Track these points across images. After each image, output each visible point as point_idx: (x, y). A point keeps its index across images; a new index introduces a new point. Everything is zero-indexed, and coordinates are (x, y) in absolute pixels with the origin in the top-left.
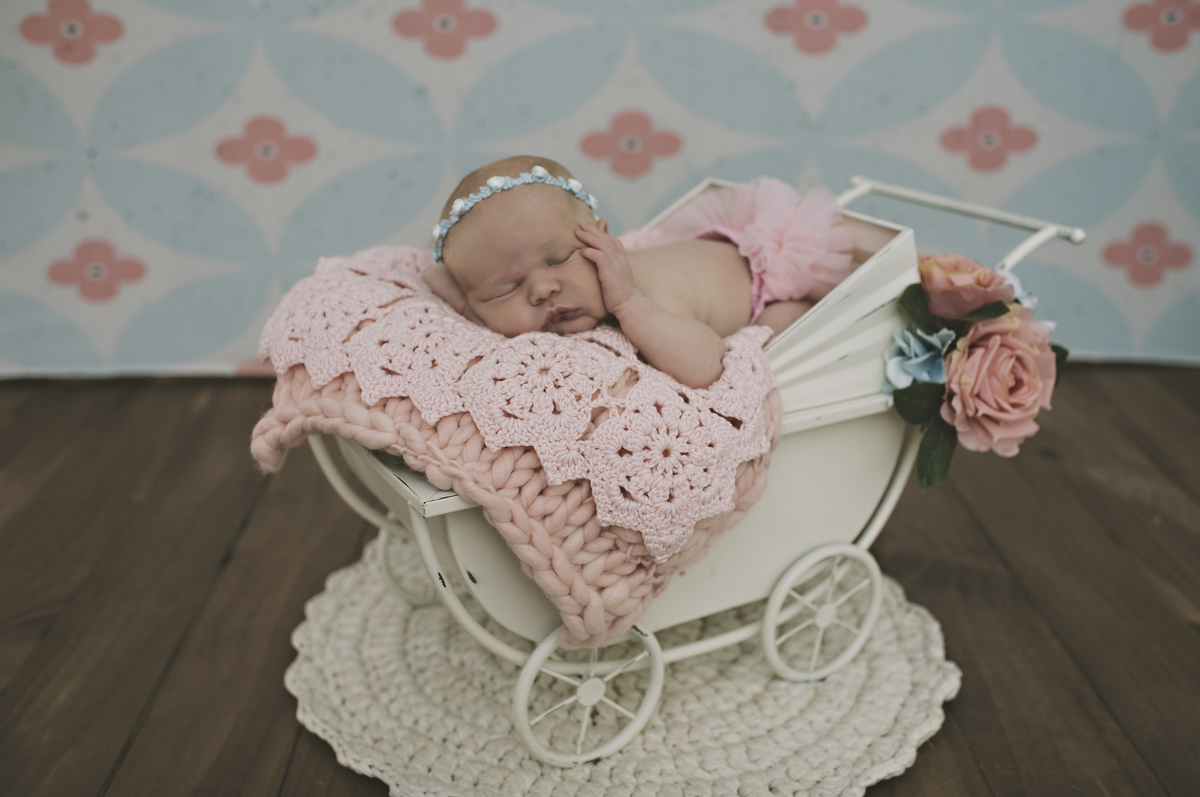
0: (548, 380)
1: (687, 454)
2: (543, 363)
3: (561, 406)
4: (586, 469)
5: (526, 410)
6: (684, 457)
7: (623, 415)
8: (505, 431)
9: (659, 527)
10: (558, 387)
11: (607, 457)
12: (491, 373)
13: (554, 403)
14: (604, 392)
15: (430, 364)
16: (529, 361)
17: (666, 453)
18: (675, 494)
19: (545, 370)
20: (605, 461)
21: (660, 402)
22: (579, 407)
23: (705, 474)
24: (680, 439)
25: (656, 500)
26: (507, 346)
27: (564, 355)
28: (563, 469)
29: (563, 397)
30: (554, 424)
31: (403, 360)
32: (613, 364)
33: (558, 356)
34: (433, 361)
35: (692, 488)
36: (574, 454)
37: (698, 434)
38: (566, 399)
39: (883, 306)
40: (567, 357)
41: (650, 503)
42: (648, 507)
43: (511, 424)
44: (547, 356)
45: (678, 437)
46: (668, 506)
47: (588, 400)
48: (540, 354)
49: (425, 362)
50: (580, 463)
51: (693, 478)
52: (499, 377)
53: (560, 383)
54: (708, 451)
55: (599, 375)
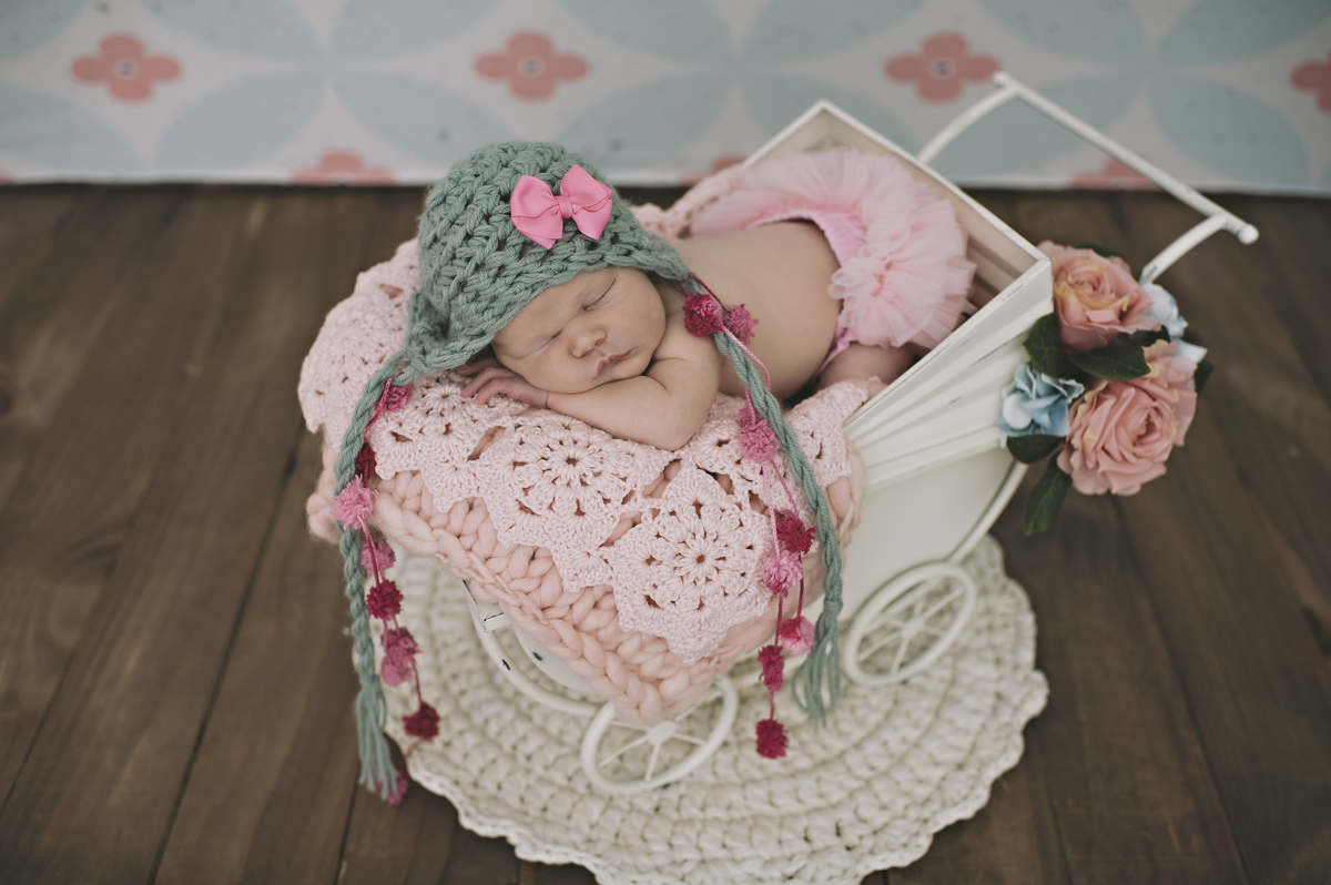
0: (572, 473)
1: (724, 558)
2: (572, 452)
3: (585, 507)
4: (608, 576)
5: (545, 506)
6: (720, 562)
7: (657, 519)
8: (519, 528)
9: (685, 635)
10: (584, 484)
11: (633, 567)
12: (510, 457)
13: (578, 502)
14: (638, 495)
15: (444, 429)
16: (556, 446)
17: (701, 559)
18: (706, 602)
19: (571, 461)
20: (630, 571)
21: (701, 501)
22: (605, 511)
23: (742, 579)
24: (717, 543)
25: (685, 609)
26: (534, 423)
27: (597, 448)
28: (581, 575)
29: (588, 498)
30: (574, 528)
31: (413, 424)
32: (652, 459)
33: (591, 448)
34: (448, 426)
35: (726, 594)
36: (594, 560)
37: (737, 537)
38: (592, 501)
39: (1006, 343)
40: (600, 450)
41: (676, 612)
42: (674, 616)
43: (526, 522)
44: (579, 444)
45: (715, 540)
46: (698, 615)
47: (618, 504)
48: (571, 440)
49: (438, 427)
50: (601, 569)
51: (728, 586)
52: (519, 460)
53: (588, 480)
54: (747, 556)
55: (633, 475)
